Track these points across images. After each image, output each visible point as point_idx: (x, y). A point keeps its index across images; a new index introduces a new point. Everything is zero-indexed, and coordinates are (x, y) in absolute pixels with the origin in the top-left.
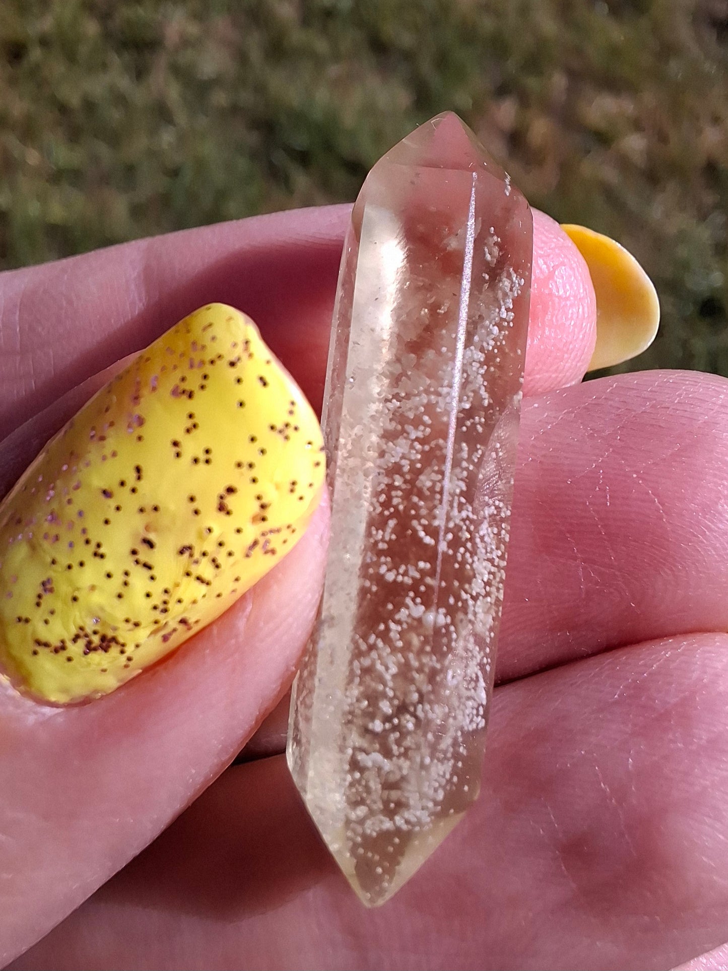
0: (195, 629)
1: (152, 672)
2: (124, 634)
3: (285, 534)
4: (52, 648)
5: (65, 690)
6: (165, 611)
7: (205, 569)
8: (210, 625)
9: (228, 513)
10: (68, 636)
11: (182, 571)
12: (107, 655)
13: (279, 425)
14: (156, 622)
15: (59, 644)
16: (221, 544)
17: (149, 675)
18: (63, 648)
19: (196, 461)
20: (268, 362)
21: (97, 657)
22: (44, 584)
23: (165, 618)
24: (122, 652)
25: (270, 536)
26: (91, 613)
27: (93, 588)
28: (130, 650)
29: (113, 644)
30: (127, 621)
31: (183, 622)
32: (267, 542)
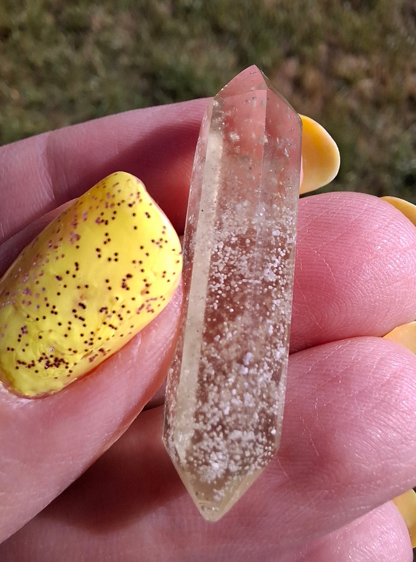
0: (108, 355)
1: (83, 379)
2: (68, 357)
3: (159, 301)
4: (27, 365)
5: (34, 390)
6: (91, 344)
7: (114, 320)
8: (117, 352)
9: (128, 289)
10: (36, 359)
11: (101, 322)
12: (58, 369)
13: (157, 240)
14: (86, 350)
15: (31, 363)
16: (123, 306)
17: (82, 381)
18: (33, 365)
19: (110, 259)
20: (151, 204)
21: (53, 370)
22: (22, 329)
23: (91, 348)
24: (67, 367)
25: (151, 302)
26: (49, 345)
27: (50, 331)
28: (71, 366)
29: (61, 363)
30: (70, 350)
31: (101, 350)
32: (149, 305)
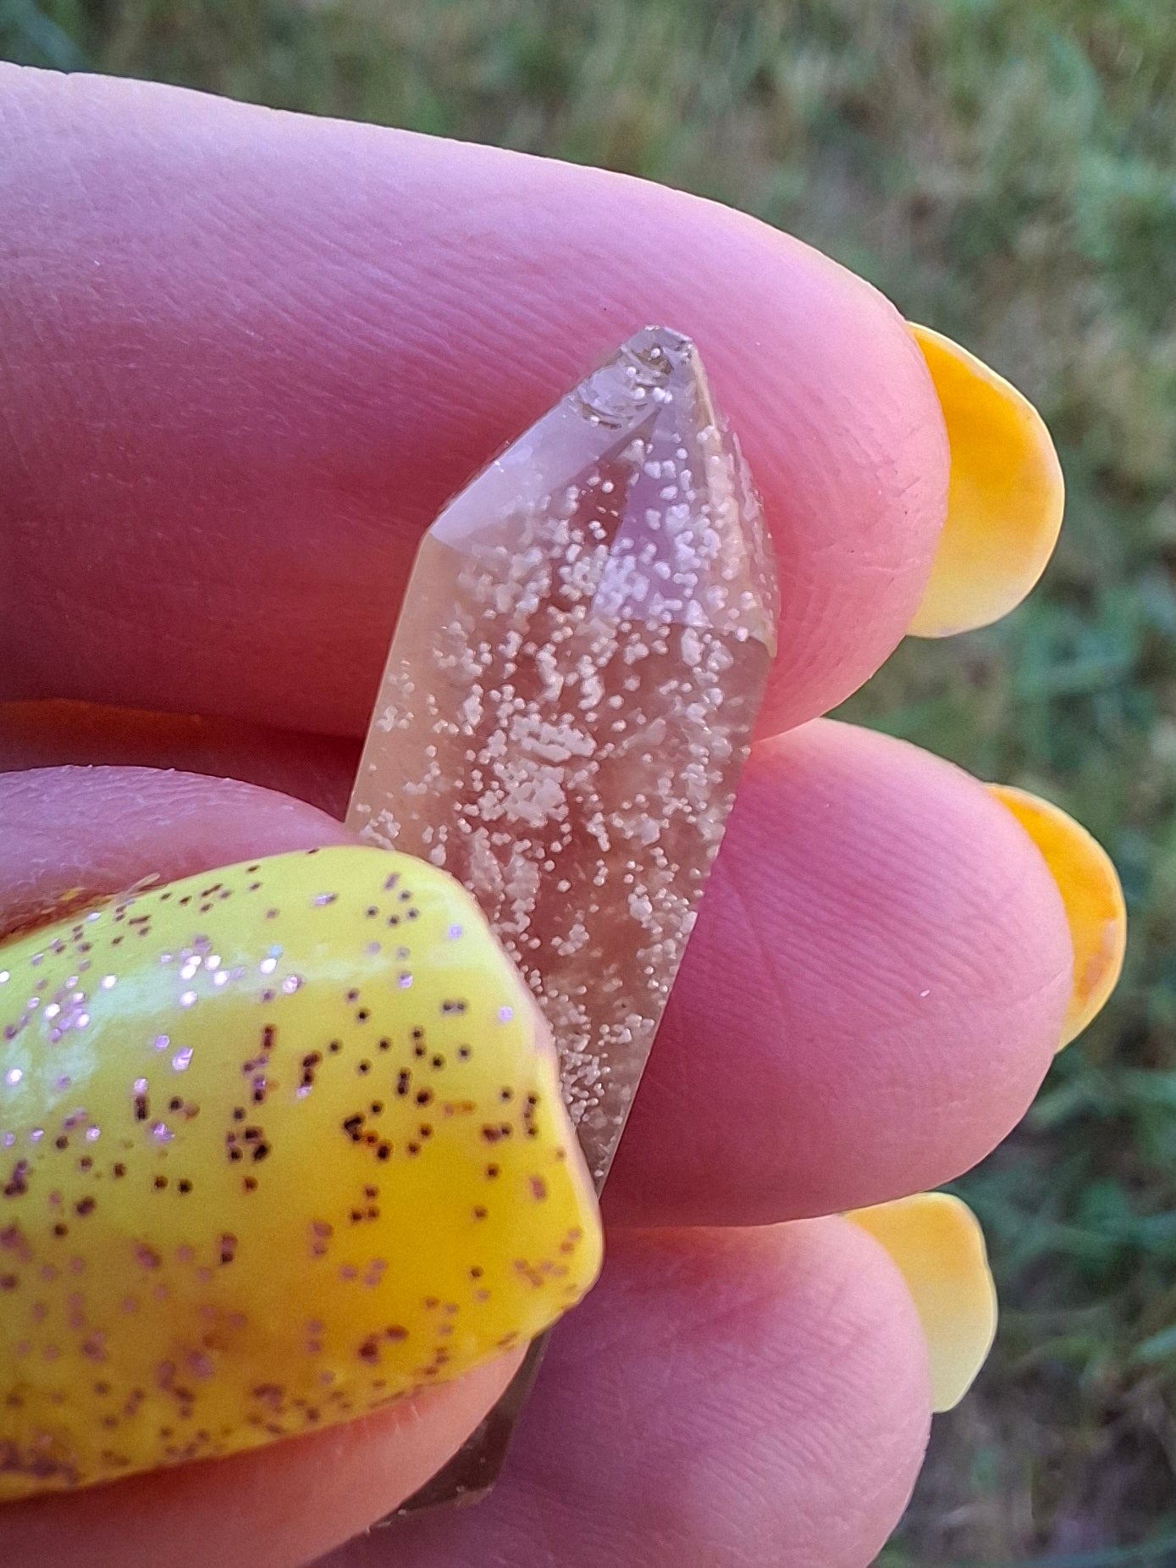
19: (350, 1273)
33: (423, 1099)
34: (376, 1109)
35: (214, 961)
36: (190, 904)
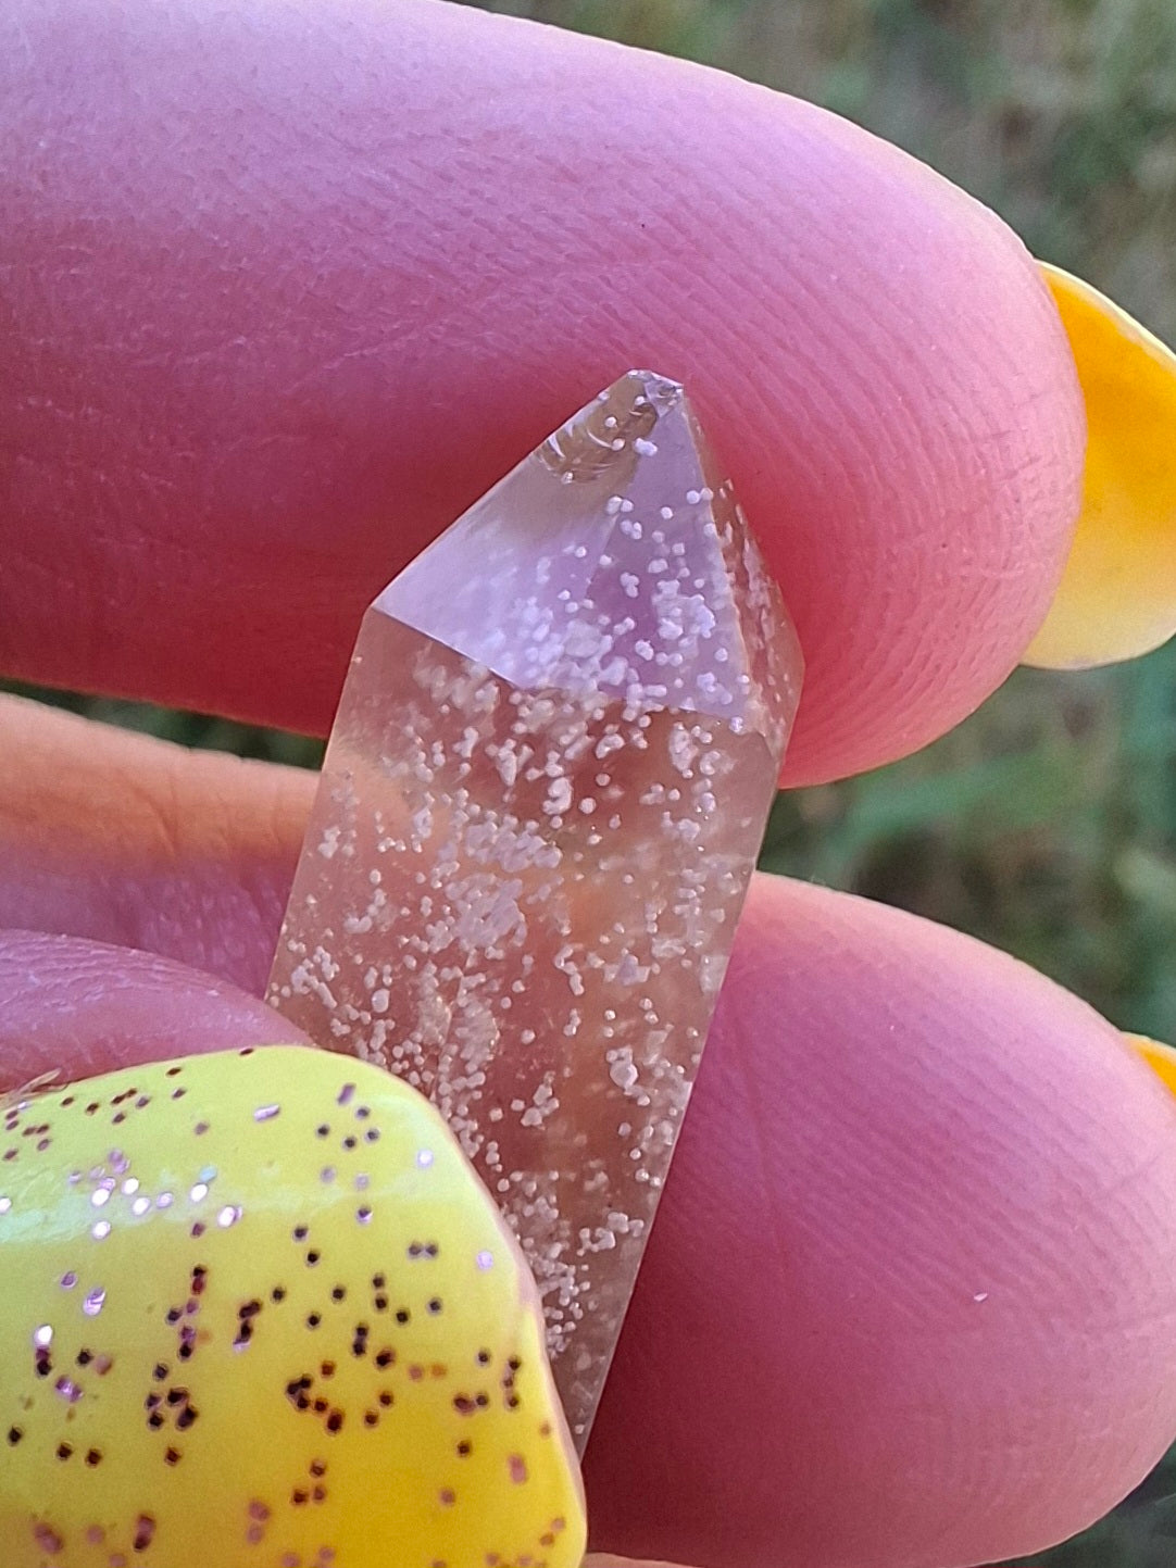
33: (384, 1360)
34: (327, 1370)
35: (131, 1186)
36: (98, 1111)
